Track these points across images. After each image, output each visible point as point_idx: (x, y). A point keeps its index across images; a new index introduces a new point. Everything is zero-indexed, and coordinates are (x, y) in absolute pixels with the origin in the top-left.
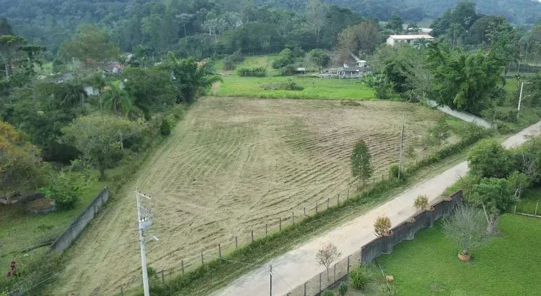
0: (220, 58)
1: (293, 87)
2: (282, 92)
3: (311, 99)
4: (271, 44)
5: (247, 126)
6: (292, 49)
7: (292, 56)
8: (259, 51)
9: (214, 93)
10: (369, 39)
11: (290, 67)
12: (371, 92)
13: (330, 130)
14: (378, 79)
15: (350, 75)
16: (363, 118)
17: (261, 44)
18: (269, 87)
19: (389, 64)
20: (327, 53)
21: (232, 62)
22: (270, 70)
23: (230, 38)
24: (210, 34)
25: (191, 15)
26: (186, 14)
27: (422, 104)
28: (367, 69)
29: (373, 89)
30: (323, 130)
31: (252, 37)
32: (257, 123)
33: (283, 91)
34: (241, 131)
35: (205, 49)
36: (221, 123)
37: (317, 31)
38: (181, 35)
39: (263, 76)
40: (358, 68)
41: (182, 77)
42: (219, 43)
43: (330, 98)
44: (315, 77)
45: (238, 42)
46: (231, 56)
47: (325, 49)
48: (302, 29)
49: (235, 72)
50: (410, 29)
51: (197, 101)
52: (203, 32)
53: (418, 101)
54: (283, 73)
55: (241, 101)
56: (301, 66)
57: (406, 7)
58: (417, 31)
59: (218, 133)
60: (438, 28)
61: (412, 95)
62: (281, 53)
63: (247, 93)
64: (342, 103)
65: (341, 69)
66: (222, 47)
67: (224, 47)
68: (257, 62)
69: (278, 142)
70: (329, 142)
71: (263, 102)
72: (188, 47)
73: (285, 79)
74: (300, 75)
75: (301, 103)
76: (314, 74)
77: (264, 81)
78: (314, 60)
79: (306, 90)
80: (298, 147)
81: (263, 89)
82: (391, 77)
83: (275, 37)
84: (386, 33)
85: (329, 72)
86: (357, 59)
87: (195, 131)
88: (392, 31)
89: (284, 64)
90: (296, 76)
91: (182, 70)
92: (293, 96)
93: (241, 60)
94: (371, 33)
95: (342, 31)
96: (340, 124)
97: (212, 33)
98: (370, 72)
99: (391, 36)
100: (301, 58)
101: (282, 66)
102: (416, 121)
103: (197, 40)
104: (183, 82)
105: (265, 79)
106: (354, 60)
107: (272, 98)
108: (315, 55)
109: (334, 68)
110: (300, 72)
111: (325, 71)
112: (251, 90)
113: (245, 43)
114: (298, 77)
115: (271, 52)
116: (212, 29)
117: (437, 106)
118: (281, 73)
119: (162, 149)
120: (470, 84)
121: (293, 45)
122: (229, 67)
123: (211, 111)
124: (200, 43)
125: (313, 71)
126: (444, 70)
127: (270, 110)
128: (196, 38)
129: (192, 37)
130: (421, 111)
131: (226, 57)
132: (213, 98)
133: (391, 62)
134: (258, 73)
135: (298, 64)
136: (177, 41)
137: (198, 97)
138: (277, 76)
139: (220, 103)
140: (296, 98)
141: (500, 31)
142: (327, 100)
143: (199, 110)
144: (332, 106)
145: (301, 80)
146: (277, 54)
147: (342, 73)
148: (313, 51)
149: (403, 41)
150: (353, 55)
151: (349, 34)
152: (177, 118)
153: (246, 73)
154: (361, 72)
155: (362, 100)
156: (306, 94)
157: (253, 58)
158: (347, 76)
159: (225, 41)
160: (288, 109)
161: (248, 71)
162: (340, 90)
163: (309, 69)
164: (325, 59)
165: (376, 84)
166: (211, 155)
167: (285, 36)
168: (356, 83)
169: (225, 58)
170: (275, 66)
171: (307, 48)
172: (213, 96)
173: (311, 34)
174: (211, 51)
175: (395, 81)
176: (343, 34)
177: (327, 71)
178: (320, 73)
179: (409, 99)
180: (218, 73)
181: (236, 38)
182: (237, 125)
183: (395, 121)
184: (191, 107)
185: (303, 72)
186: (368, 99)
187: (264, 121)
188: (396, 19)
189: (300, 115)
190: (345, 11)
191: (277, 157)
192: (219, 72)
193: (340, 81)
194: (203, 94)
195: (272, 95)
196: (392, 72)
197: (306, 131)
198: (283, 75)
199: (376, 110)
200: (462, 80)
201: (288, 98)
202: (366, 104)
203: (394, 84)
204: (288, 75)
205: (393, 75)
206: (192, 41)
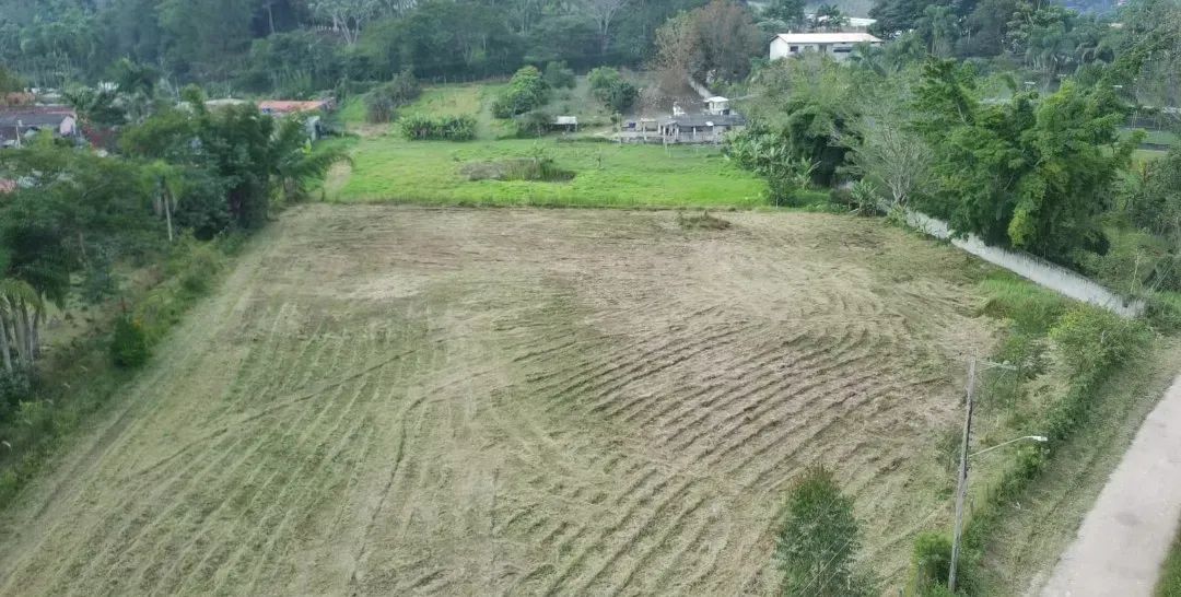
0: (359, 91)
1: (547, 172)
2: (518, 188)
3: (595, 207)
4: (488, 55)
5: (410, 312)
6: (541, 66)
7: (544, 86)
8: (459, 72)
9: (330, 194)
10: (732, 43)
11: (538, 116)
12: (752, 186)
13: (660, 324)
14: (766, 147)
15: (691, 137)
16: (748, 274)
17: (465, 55)
18: (480, 172)
19: (798, 112)
20: (629, 78)
21: (390, 101)
22: (487, 121)
23: (385, 39)
24: (336, 28)
27: (894, 222)
28: (733, 119)
29: (753, 174)
30: (638, 320)
31: (441, 36)
32: (440, 299)
33: (521, 183)
34: (388, 336)
35: (318, 68)
36: (331, 303)
37: (603, 23)
38: (260, 29)
39: (469, 137)
40: (711, 118)
41: (224, 158)
42: (357, 51)
43: (649, 205)
44: (601, 140)
45: (405, 50)
46: (387, 85)
47: (624, 69)
48: (564, 18)
49: (394, 128)
50: (821, 19)
51: (277, 220)
52: (317, 23)
53: (882, 213)
54: (520, 130)
55: (403, 218)
56: (566, 112)
58: (838, 23)
59: (311, 349)
60: (889, 16)
61: (865, 196)
62: (514, 79)
63: (424, 192)
64: (682, 221)
65: (666, 120)
66: (364, 61)
67: (369, 62)
68: (454, 102)
69: (503, 382)
70: (661, 376)
71: (465, 222)
72: (276, 62)
73: (526, 147)
74: (564, 135)
75: (571, 221)
76: (598, 134)
77: (471, 155)
78: (597, 95)
79: (580, 180)
80: (567, 405)
81: (469, 177)
82: (803, 145)
83: (498, 38)
84: (766, 28)
85: (637, 125)
86: (703, 92)
87: (239, 342)
88: (781, 23)
89: (522, 105)
90: (551, 139)
91: (222, 136)
92: (547, 197)
93: (412, 96)
94: (736, 28)
95: (664, 22)
96: (688, 298)
97: (339, 26)
98: (742, 128)
99: (781, 35)
100: (565, 90)
101: (518, 112)
102: (897, 281)
103: (300, 44)
104: (227, 170)
105: (473, 147)
106: (697, 93)
107: (491, 205)
108: (600, 83)
109: (651, 116)
110: (563, 127)
111: (627, 122)
112: (435, 180)
113: (422, 51)
114: (560, 141)
115: (489, 76)
116: (339, 16)
117: (952, 237)
118: (515, 131)
119: (100, 433)
120: (1050, 180)
121: (544, 59)
122: (380, 115)
123: (311, 257)
124: (307, 52)
125: (598, 125)
126: (972, 139)
127: (483, 250)
128: (296, 38)
129: (286, 35)
130: (897, 244)
131: (374, 89)
132: (326, 210)
133: (801, 105)
134: (457, 132)
135: (558, 105)
136: (246, 46)
137: (281, 205)
138: (504, 138)
139: (343, 226)
140: (554, 205)
141: (1044, 23)
142: (638, 209)
143: (274, 253)
144: (658, 231)
145: (569, 149)
146: (504, 79)
147: (671, 129)
148: (595, 73)
149: (808, 46)
150: (693, 84)
151: (683, 30)
152: (195, 289)
153: (422, 132)
154: (721, 129)
155: (733, 210)
156: (581, 193)
157: (442, 89)
158: (684, 139)
159: (372, 48)
160: (533, 244)
161: (428, 125)
162: (672, 180)
163: (587, 120)
164: (626, 93)
165: (764, 162)
166: (268, 458)
167: (522, 34)
168: (709, 156)
169: (371, 93)
170: (500, 114)
171: (580, 65)
172: (327, 202)
173: (589, 31)
174: (334, 72)
175: (814, 155)
176: (667, 31)
177: (633, 125)
178: (615, 130)
179: (854, 206)
180: (350, 131)
181: (398, 40)
182: (379, 311)
183: (842, 286)
184: (253, 244)
185: (571, 128)
186: (748, 206)
187: (464, 294)
189: (570, 268)
191: (498, 456)
192: (356, 128)
193: (666, 151)
194: (298, 198)
196: (807, 133)
197: (590, 331)
198: (520, 135)
199: (776, 245)
200: (1027, 168)
201: (534, 205)
202: (744, 224)
203: (812, 164)
204: (533, 137)
205: (810, 140)
206: (285, 45)
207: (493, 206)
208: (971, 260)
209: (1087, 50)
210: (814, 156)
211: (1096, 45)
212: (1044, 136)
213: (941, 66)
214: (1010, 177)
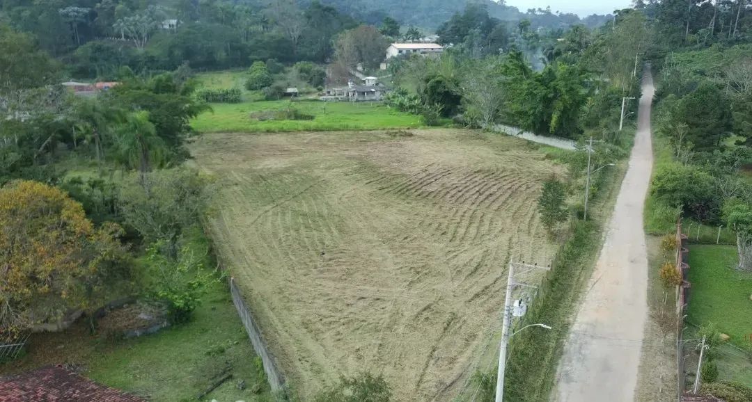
3: (340, 130)
4: (228, 55)
6: (265, 61)
7: (271, 72)
11: (276, 88)
15: (364, 97)
16: (437, 151)
18: (262, 117)
19: (432, 80)
20: (320, 68)
22: (245, 92)
23: (163, 46)
25: (86, 10)
26: (76, 8)
27: (488, 130)
28: (383, 88)
33: (289, 121)
37: (294, 37)
39: (236, 101)
40: (371, 87)
42: (146, 52)
43: (365, 128)
44: (315, 100)
45: (178, 52)
53: (480, 127)
54: (267, 96)
56: (289, 86)
57: (365, 8)
58: (418, 39)
61: (472, 119)
62: (252, 68)
64: (389, 134)
67: (156, 59)
70: (433, 184)
72: (95, 59)
74: (292, 98)
76: (312, 97)
78: (301, 77)
79: (319, 118)
81: (257, 119)
82: (435, 97)
83: (235, 45)
84: (383, 41)
85: (332, 92)
86: (359, 75)
88: (390, 38)
89: (264, 83)
99: (393, 44)
100: (282, 74)
101: (263, 87)
102: (503, 151)
103: (108, 49)
106: (356, 76)
108: (302, 70)
109: (337, 87)
110: (290, 94)
111: (325, 91)
112: (241, 121)
113: (189, 53)
115: (232, 67)
117: (518, 134)
118: (264, 97)
121: (265, 57)
123: (216, 155)
124: (113, 53)
125: (308, 93)
126: (531, 86)
129: (98, 43)
130: (494, 138)
134: (231, 98)
135: (283, 83)
138: (258, 101)
139: (215, 143)
142: (361, 130)
144: (380, 138)
147: (352, 94)
148: (300, 64)
149: (408, 51)
150: (351, 71)
151: (348, 41)
154: (379, 92)
155: (409, 128)
156: (324, 124)
157: (208, 75)
158: (360, 99)
159: (156, 51)
160: (324, 145)
162: (366, 117)
163: (301, 90)
164: (319, 75)
165: (411, 107)
170: (251, 87)
171: (286, 61)
173: (287, 41)
177: (329, 92)
178: (321, 95)
179: (466, 124)
181: (172, 46)
183: (482, 153)
185: (296, 94)
186: (416, 127)
188: (390, 23)
189: (353, 153)
190: (329, 10)
191: (393, 210)
193: (352, 105)
195: (282, 128)
196: (438, 90)
197: (388, 173)
198: (267, 99)
199: (441, 141)
200: (555, 98)
201: (307, 130)
202: (418, 134)
203: (441, 106)
204: (275, 100)
205: (439, 94)
206: (99, 49)
207: (285, 131)
208: (529, 142)
209: (550, 51)
210: (441, 101)
211: (553, 49)
212: (561, 83)
213: (517, 54)
214: (547, 102)
